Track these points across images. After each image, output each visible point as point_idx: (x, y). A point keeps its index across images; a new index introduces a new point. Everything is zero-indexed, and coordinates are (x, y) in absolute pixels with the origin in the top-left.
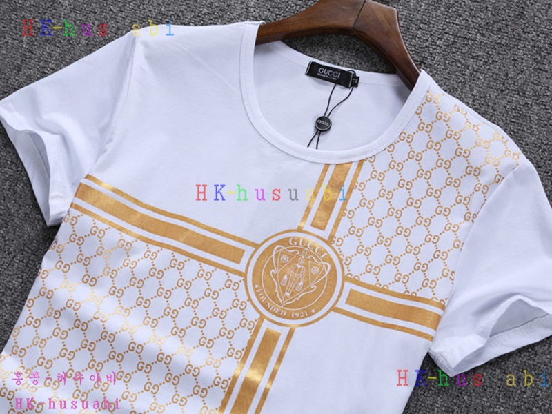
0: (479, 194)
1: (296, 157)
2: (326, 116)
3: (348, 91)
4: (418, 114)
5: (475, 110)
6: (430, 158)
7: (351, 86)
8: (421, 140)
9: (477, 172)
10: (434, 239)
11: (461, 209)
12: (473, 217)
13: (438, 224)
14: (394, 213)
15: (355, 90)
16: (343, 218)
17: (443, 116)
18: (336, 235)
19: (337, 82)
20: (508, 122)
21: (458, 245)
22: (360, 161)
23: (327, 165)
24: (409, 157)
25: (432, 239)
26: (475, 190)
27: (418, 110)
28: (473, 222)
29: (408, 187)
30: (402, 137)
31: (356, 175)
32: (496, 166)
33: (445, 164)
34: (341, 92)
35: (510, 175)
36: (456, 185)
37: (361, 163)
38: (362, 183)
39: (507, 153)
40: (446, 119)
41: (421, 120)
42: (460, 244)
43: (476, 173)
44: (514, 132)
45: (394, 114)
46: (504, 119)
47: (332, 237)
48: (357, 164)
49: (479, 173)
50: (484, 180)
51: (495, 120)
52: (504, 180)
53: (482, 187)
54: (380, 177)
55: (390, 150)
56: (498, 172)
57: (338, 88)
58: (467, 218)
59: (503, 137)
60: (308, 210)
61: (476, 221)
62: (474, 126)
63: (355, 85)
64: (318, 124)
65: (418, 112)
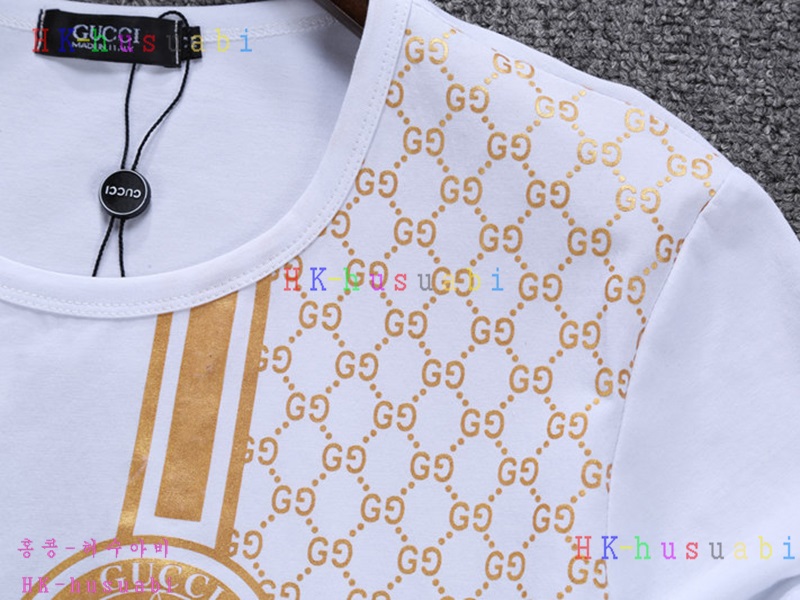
0: (622, 310)
1: (66, 317)
2: (129, 168)
3: (175, 77)
4: (395, 105)
5: (558, 52)
6: (458, 232)
7: (182, 59)
8: (419, 183)
9: (600, 242)
10: (525, 470)
11: (579, 362)
12: (621, 381)
13: (526, 424)
14: (392, 416)
15: (197, 70)
16: (247, 467)
17: (466, 95)
18: (236, 527)
19: (136, 58)
20: (659, 66)
21: (595, 477)
22: (259, 282)
23: (165, 319)
24: (397, 239)
25: (519, 472)
26: (608, 298)
27: (390, 93)
28: (623, 395)
29: (417, 330)
30: (366, 182)
31: (258, 328)
32: (651, 211)
33: (504, 239)
34: (154, 84)
35: (697, 230)
36: (552, 293)
37: (263, 287)
38: (279, 349)
39: (676, 162)
40: (479, 104)
41: (407, 121)
42: (603, 472)
43: (601, 248)
44: (681, 93)
45: (327, 115)
46: (645, 58)
47: (226, 531)
48: (251, 294)
49: (609, 245)
50: (626, 263)
51: (619, 68)
52: (684, 247)
53: (624, 286)
54: (331, 319)
55: (340, 229)
56: (660, 228)
57: (145, 74)
58: (604, 388)
59: (652, 120)
60: (138, 468)
61: (631, 388)
62: (562, 104)
63: (191, 55)
64: (108, 200)
65: (394, 99)
